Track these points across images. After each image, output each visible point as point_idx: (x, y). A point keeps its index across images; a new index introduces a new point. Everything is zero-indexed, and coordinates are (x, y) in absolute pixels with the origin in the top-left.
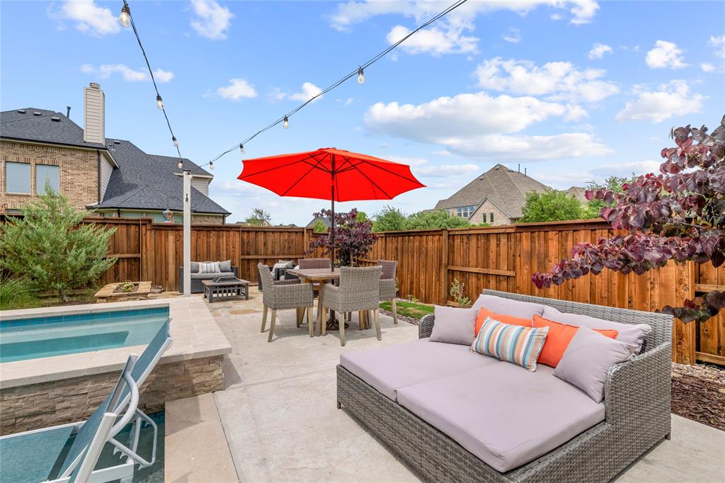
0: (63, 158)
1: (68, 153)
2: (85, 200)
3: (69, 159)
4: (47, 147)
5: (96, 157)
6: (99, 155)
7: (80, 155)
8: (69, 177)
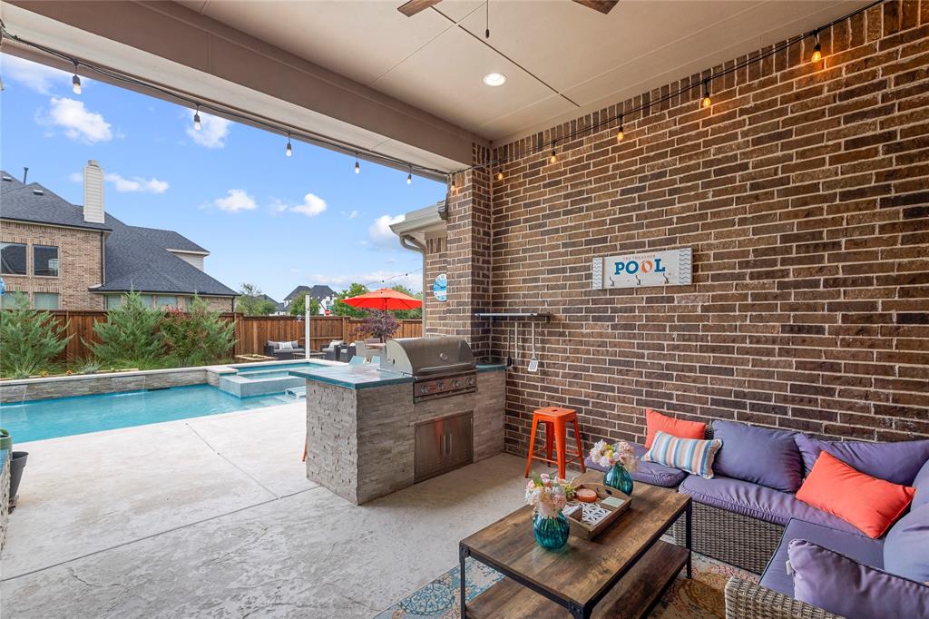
0: (62, 238)
1: (68, 233)
2: (87, 281)
3: (69, 239)
4: (46, 227)
5: (99, 237)
6: (102, 235)
7: (81, 235)
8: (70, 259)
